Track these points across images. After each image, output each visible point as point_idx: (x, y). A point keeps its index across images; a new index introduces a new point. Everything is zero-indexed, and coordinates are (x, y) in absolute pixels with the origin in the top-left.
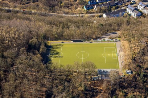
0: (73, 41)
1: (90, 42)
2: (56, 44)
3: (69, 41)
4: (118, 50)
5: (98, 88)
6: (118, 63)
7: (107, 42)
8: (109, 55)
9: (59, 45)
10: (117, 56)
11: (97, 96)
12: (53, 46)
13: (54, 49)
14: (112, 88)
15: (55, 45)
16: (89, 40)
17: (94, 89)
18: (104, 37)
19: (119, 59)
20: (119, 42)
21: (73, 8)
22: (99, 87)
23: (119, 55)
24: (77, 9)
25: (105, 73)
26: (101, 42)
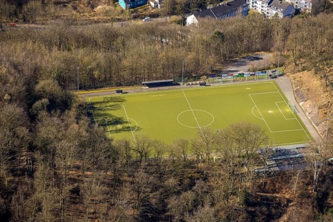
0: (150, 85)
1: (201, 84)
2: (102, 97)
3: (137, 88)
4: (290, 97)
5: (276, 197)
6: (305, 128)
7: (249, 80)
8: (270, 112)
9: (111, 98)
10: (295, 113)
11: (280, 215)
12: (93, 104)
13: (102, 112)
14: (315, 191)
15: (99, 100)
16: (194, 80)
17: (267, 199)
18: (233, 69)
19: (304, 120)
20: (282, 77)
21: (82, 5)
22: (278, 193)
23: (301, 111)
24: (95, 10)
25: (284, 154)
26: (234, 81)
